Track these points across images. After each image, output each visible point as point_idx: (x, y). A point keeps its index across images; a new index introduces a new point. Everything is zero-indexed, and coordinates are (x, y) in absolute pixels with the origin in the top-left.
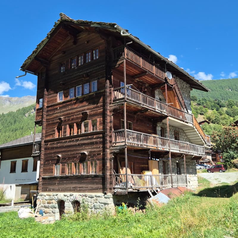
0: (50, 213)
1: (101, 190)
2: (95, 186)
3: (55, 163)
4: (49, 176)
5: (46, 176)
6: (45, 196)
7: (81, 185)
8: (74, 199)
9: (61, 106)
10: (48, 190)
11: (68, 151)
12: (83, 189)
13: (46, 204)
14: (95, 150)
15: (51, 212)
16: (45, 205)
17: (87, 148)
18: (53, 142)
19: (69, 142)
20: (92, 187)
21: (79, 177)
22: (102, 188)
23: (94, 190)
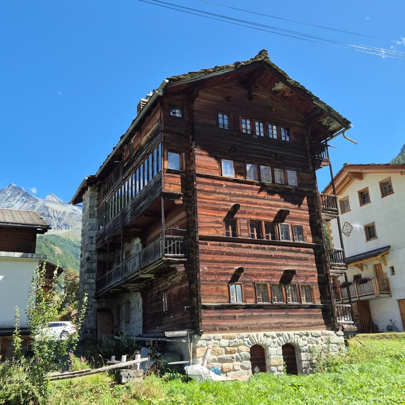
0: (236, 371)
1: (322, 326)
2: (313, 321)
3: (229, 280)
4: (218, 302)
5: (211, 303)
6: (220, 340)
7: (289, 319)
8: (287, 341)
9: (230, 184)
10: (218, 329)
11: (257, 263)
12: (294, 325)
13: (224, 354)
14: (305, 269)
15: (240, 368)
16: (221, 356)
17: (291, 264)
18: (218, 243)
19: (254, 248)
20: (310, 323)
21: (283, 306)
22: (324, 323)
23: (313, 326)
